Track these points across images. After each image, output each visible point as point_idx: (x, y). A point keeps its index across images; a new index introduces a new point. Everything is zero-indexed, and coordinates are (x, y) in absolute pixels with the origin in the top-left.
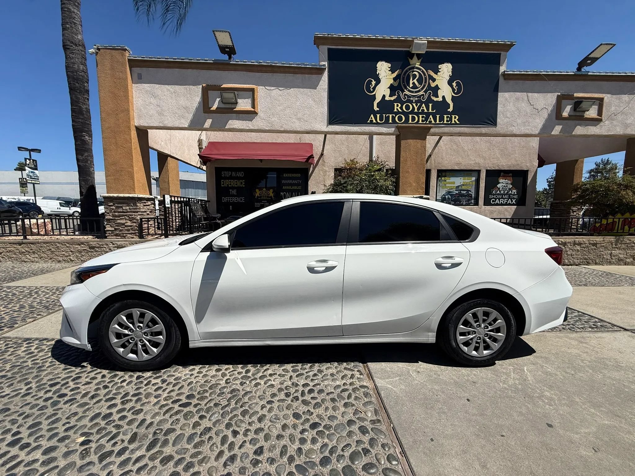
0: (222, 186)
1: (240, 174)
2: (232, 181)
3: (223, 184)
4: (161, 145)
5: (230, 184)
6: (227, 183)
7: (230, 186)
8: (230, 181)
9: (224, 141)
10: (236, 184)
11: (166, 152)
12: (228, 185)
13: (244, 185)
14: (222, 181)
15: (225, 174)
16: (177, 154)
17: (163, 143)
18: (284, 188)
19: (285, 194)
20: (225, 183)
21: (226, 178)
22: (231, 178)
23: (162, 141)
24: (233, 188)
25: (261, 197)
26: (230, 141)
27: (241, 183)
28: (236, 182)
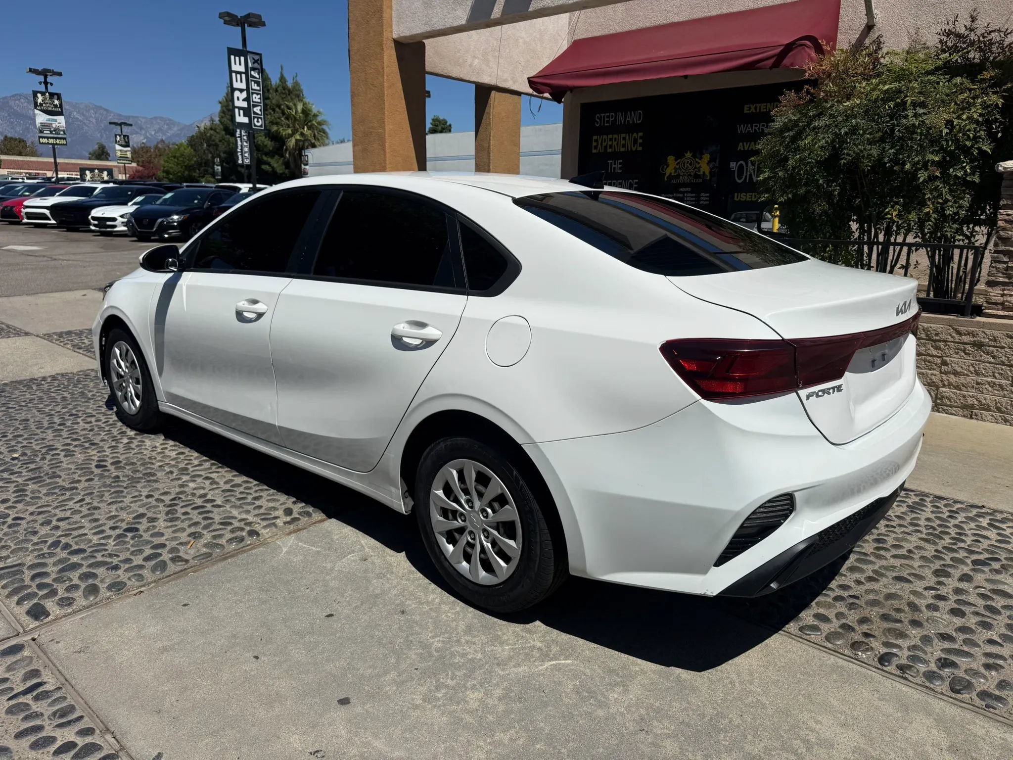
0: (594, 151)
1: (635, 117)
2: (616, 136)
3: (596, 147)
4: (470, 66)
5: (611, 147)
6: (604, 144)
7: (609, 150)
8: (610, 136)
9: (605, 32)
10: (624, 146)
11: (486, 79)
12: (606, 147)
13: (641, 145)
14: (595, 137)
15: (603, 119)
16: (515, 82)
17: (476, 62)
18: (740, 147)
19: (741, 167)
20: (601, 143)
21: (602, 131)
22: (615, 129)
23: (475, 57)
24: (615, 156)
25: (678, 176)
26: (619, 30)
27: (635, 141)
28: (624, 139)
